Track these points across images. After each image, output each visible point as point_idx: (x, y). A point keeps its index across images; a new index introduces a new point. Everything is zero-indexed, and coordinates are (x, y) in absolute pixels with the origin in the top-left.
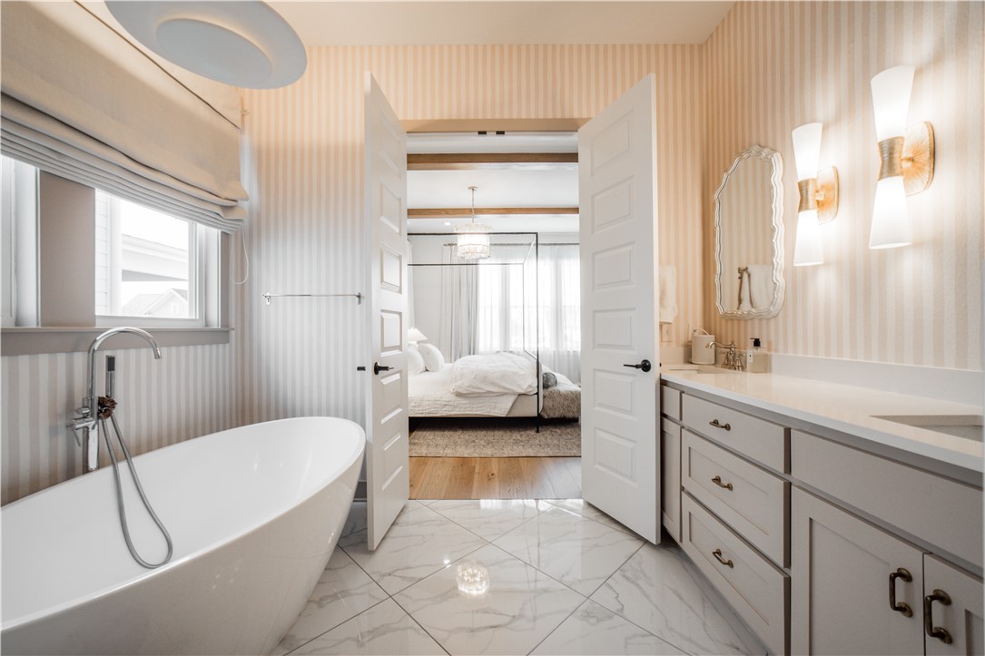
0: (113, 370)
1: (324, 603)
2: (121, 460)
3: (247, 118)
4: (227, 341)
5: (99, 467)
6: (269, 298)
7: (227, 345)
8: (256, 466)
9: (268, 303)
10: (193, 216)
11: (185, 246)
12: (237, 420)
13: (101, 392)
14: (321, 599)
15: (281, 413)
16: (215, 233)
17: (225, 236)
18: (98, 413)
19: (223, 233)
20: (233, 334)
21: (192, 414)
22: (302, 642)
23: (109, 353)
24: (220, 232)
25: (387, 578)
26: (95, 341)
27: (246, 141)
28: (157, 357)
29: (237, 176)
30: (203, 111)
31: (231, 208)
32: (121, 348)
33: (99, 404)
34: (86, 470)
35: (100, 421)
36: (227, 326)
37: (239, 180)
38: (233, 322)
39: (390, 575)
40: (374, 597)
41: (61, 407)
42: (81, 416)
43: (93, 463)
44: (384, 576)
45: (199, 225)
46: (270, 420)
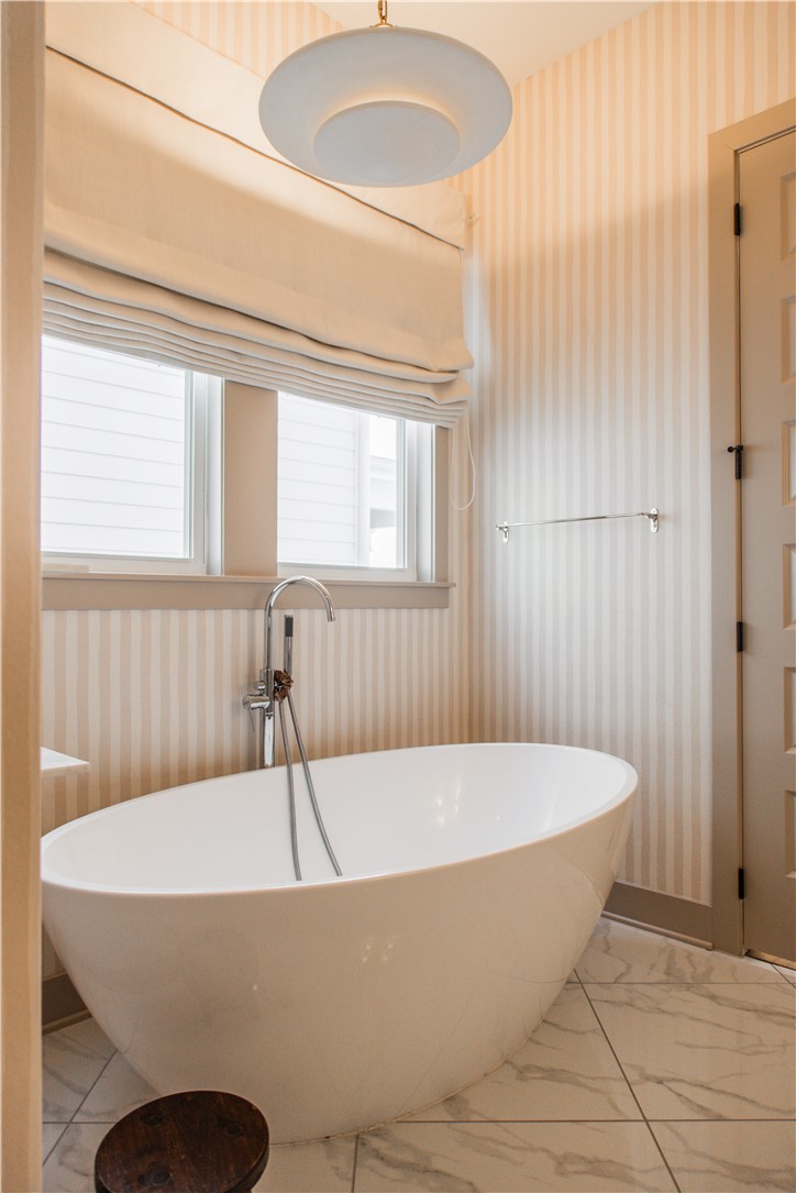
0: (292, 636)
1: (529, 1075)
2: (296, 761)
3: (476, 228)
4: (444, 605)
5: (274, 765)
6: (506, 530)
7: (446, 611)
8: (457, 809)
9: (505, 540)
10: (404, 409)
11: (393, 455)
12: (461, 733)
13: (278, 665)
14: (527, 1068)
15: (523, 734)
16: (427, 430)
17: (442, 432)
18: (274, 692)
19: (438, 427)
20: (454, 593)
21: (381, 712)
22: (475, 1118)
23: (289, 613)
24: (434, 426)
25: (652, 1085)
26: (272, 594)
27: (475, 268)
28: (330, 619)
29: (458, 330)
30: (408, 239)
31: (448, 384)
32: (305, 608)
33: (275, 679)
34: (263, 766)
35: (277, 703)
36: (446, 580)
37: (462, 336)
38: (456, 572)
39: (660, 1082)
40: (615, 1107)
41: (243, 681)
42: (258, 693)
43: (268, 760)
44: (648, 1079)
45: (408, 422)
46: (494, 742)
